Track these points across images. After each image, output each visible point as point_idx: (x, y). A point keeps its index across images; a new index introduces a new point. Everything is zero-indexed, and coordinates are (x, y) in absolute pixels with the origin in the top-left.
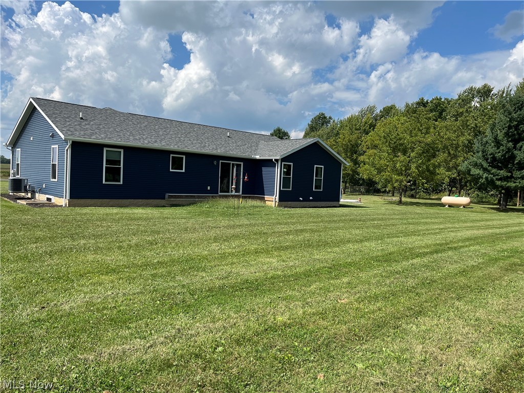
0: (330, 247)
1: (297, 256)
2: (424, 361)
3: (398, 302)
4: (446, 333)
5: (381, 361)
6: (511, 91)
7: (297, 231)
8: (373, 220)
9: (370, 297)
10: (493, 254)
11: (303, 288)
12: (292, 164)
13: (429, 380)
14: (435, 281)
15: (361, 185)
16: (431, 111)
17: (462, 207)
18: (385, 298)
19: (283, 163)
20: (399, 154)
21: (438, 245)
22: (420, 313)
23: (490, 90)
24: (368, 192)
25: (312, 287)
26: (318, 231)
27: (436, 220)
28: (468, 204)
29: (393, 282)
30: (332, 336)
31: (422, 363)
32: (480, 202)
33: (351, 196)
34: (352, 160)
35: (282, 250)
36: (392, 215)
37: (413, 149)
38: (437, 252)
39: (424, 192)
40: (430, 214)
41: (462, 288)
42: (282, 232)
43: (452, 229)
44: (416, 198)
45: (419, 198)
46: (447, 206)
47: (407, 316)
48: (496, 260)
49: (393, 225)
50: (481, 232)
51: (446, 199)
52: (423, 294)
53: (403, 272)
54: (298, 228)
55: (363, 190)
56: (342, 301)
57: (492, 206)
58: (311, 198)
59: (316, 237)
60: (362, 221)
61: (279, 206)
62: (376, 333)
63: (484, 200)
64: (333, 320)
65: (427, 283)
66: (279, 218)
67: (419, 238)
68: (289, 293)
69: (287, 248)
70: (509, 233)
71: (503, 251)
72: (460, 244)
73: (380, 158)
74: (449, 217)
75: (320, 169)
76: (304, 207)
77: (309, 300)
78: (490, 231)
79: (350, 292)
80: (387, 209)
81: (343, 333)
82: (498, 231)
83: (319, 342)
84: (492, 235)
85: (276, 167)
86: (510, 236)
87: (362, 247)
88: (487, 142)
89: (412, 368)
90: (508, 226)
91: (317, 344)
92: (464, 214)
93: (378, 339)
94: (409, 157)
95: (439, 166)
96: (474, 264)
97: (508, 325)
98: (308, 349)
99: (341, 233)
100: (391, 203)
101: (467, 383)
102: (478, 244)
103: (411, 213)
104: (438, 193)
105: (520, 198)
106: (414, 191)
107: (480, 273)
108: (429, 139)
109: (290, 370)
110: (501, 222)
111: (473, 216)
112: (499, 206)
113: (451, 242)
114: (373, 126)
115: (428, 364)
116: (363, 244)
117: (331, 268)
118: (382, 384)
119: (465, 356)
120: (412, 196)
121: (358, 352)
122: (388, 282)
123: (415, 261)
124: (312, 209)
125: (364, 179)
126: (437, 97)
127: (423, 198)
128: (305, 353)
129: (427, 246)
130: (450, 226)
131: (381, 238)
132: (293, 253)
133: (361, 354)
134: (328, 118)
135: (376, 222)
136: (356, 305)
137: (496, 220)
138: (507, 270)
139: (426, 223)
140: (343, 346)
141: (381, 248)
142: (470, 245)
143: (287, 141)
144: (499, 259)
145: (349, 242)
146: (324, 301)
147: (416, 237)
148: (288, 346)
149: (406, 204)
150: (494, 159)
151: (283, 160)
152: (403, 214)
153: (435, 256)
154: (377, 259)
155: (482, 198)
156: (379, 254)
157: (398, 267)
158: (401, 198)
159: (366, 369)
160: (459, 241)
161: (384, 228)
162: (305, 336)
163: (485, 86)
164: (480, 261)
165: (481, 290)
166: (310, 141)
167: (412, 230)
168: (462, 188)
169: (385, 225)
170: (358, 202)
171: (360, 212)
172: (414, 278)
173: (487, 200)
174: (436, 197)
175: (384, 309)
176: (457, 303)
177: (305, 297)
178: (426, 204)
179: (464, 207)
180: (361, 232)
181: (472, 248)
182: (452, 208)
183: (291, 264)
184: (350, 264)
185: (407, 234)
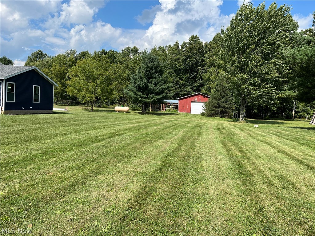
0: (44, 140)
1: (18, 148)
2: (98, 200)
3: (86, 169)
4: (111, 182)
5: (72, 206)
6: (147, 52)
7: (18, 131)
8: (74, 121)
9: (69, 168)
10: (138, 136)
11: (21, 170)
12: (15, 83)
13: (100, 210)
14: (108, 154)
15: (68, 99)
16: (109, 57)
17: (125, 112)
18: (79, 168)
19: (7, 82)
20: (91, 81)
21: (111, 133)
22: (98, 173)
23: (137, 50)
24: (72, 104)
25: (28, 168)
26: (35, 130)
27: (111, 120)
28: (128, 111)
29: (84, 158)
30: (40, 198)
31: (96, 201)
32: (134, 110)
33: (61, 106)
34: (61, 83)
35: (5, 145)
36: (86, 118)
37: (98, 79)
38: (110, 138)
39: (105, 104)
40: (108, 116)
41: (121, 156)
42: (6, 132)
43: (119, 125)
44: (101, 107)
45: (103, 108)
46: (117, 112)
47: (91, 176)
48: (139, 139)
49: (87, 124)
50: (133, 125)
51: (117, 108)
52: (101, 162)
53: (90, 151)
54: (19, 129)
55: (69, 102)
56: (49, 174)
57: (139, 112)
58: (31, 108)
59: (34, 134)
60: (67, 122)
61: (5, 113)
62: (70, 190)
63: (136, 108)
64: (42, 187)
65: (104, 156)
66: (5, 122)
67: (101, 130)
68: (9, 174)
69: (9, 143)
70: (146, 125)
71: (143, 134)
72: (123, 132)
73: (79, 83)
74: (118, 118)
75: (37, 88)
76: (26, 114)
77: (24, 177)
78: (137, 124)
79: (55, 168)
80: (84, 114)
81: (48, 195)
82: (141, 124)
83: (30, 204)
84: (138, 126)
85: (2, 85)
86: (146, 127)
87: (66, 138)
88: (136, 78)
89: (91, 206)
90: (145, 121)
91: (29, 205)
92: (125, 116)
93: (72, 194)
94: (96, 83)
95: (113, 89)
96: (128, 142)
97: (142, 172)
98: (22, 210)
99: (52, 130)
100: (87, 110)
101: (120, 207)
102: (131, 131)
103: (98, 117)
104: (113, 104)
105: (151, 107)
106: (100, 104)
107: (131, 147)
108: (107, 73)
109: (7, 227)
110: (143, 120)
111: (130, 117)
112: (142, 112)
113: (118, 131)
114: (74, 63)
115: (100, 201)
116: (67, 136)
117: (43, 154)
118: (71, 220)
119: (120, 192)
120: (99, 106)
121: (58, 204)
122: (81, 157)
123: (98, 144)
124: (32, 115)
125: (70, 95)
126: (112, 50)
127: (105, 108)
128: (19, 213)
129: (105, 135)
130: (118, 123)
131: (79, 132)
132: (14, 147)
133: (59, 205)
134: (44, 54)
135: (76, 122)
136: (59, 175)
137: (140, 118)
138: (143, 144)
139: (106, 122)
140: (48, 202)
141: (78, 138)
142: (127, 132)
143: (11, 67)
144: (140, 139)
145: (57, 135)
146: (37, 176)
147: (100, 130)
148: (6, 211)
149: (95, 111)
150: (139, 87)
151: (7, 80)
152: (93, 117)
153: (109, 140)
154: (75, 145)
155: (135, 107)
156: (77, 141)
157: (87, 148)
158: (92, 108)
159: (62, 213)
160: (122, 130)
161: (81, 126)
162: (20, 202)
163: (135, 47)
164: (131, 140)
165: (131, 155)
166: (29, 68)
167: (98, 126)
168: (125, 102)
169: (81, 124)
170: (65, 110)
171: (66, 116)
172: (97, 154)
173: (137, 109)
174: (112, 107)
175: (77, 175)
176: (118, 164)
177: (22, 175)
178: (106, 111)
179: (126, 112)
180: (66, 129)
181: (128, 134)
182: (120, 113)
183: (12, 154)
184: (57, 150)
185: (94, 128)
